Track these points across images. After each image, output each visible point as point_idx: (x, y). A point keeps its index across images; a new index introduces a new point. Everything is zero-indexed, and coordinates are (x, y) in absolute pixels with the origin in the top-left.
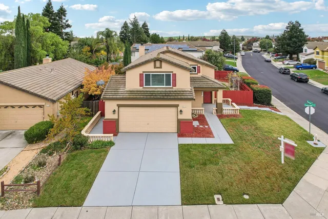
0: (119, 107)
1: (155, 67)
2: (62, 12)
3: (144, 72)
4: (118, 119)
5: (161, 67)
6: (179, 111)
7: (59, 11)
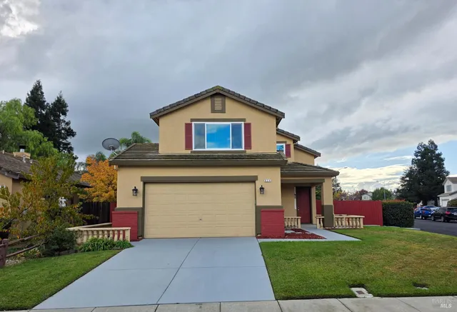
0: (145, 183)
1: (213, 111)
2: (60, 106)
3: (192, 120)
4: (143, 209)
5: (223, 111)
6: (258, 189)
7: (55, 104)
